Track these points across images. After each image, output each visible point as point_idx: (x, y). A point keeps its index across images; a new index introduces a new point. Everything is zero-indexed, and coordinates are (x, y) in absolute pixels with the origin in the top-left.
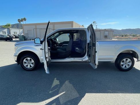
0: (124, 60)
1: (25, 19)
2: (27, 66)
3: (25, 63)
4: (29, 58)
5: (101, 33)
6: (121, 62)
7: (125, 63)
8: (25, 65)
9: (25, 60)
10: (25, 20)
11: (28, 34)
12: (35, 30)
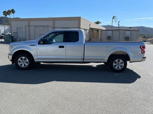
0: (117, 61)
1: (13, 11)
2: (21, 65)
3: (20, 62)
4: (24, 57)
5: (120, 33)
6: (114, 63)
7: (118, 64)
8: (19, 64)
9: (19, 59)
10: (13, 13)
11: (17, 33)
12: (27, 27)
